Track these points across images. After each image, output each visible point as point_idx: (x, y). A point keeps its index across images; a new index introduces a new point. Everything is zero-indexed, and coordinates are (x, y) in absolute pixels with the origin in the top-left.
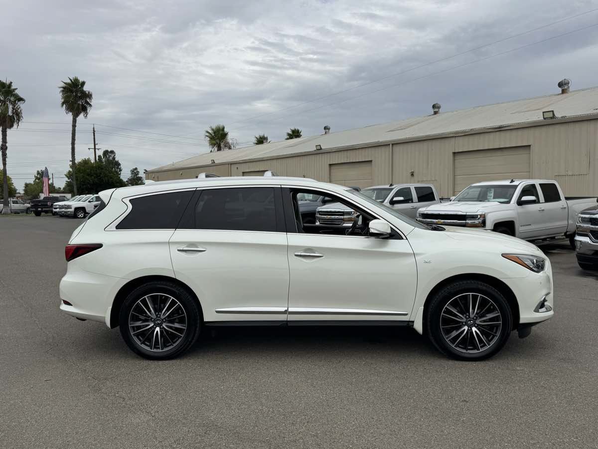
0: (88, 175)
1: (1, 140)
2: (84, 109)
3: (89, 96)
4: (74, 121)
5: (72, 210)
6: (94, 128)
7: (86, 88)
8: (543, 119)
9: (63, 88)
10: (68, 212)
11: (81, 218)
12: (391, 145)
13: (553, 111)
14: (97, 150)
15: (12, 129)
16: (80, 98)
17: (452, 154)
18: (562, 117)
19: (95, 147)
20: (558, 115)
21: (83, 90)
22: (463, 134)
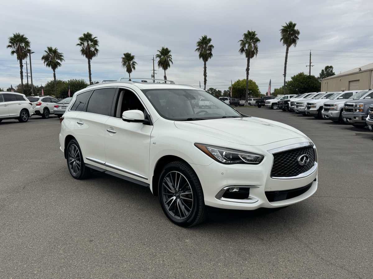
0: (301, 83)
1: (247, 65)
2: (294, 41)
3: (298, 33)
4: (287, 50)
5: (271, 104)
6: (310, 53)
7: (296, 28)
9: (282, 30)
10: (268, 105)
11: (275, 109)
14: (311, 67)
15: (253, 58)
16: (292, 35)
19: (310, 64)
21: (294, 29)
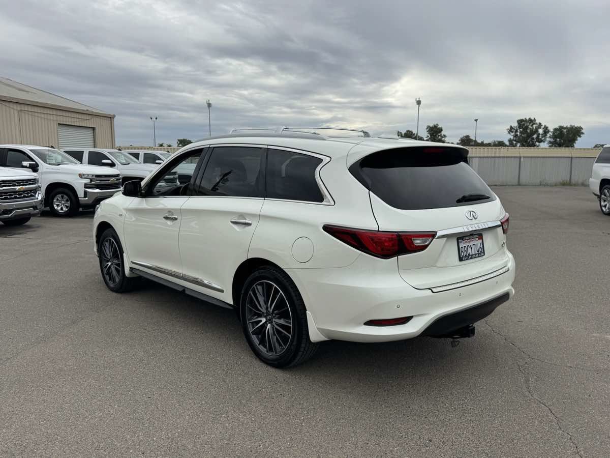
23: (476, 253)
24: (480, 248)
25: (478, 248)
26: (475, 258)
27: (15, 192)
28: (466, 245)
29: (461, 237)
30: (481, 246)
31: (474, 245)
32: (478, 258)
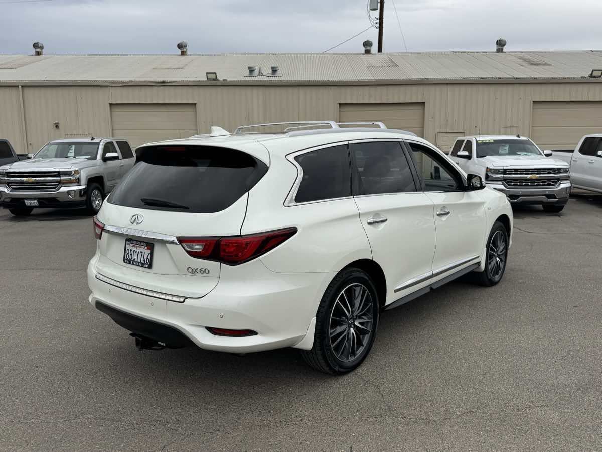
8: (206, 79)
12: (20, 87)
13: (216, 73)
17: (109, 105)
18: (224, 80)
20: (220, 78)
22: (121, 85)
23: (142, 261)
24: (148, 258)
25: (146, 257)
26: (137, 265)
27: (527, 180)
28: (133, 249)
29: (130, 239)
30: (149, 257)
31: (142, 252)
32: (139, 267)
